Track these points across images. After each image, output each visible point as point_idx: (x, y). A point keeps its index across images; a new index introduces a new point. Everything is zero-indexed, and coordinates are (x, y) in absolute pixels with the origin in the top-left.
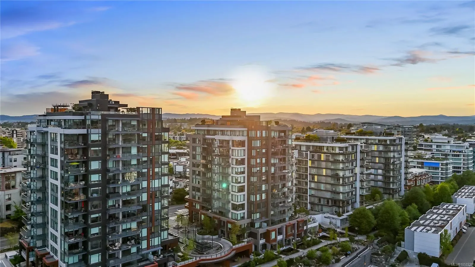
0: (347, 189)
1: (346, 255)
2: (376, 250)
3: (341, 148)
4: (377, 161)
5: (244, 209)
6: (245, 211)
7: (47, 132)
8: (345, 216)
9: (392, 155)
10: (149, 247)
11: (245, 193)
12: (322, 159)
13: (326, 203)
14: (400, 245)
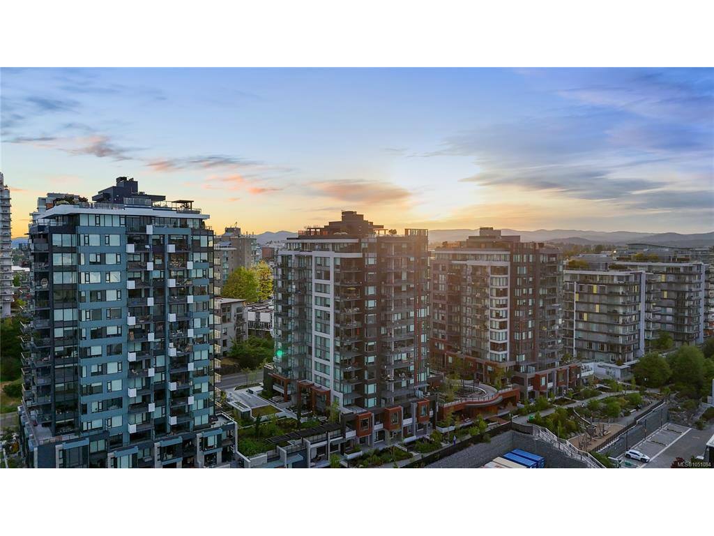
0: (628, 330)
1: (637, 408)
2: (674, 405)
3: (620, 278)
4: (665, 296)
5: (506, 350)
6: (508, 352)
7: (311, 256)
8: (626, 365)
9: (687, 288)
10: (416, 383)
11: (508, 330)
12: (595, 292)
13: (599, 348)
14: (706, 401)
